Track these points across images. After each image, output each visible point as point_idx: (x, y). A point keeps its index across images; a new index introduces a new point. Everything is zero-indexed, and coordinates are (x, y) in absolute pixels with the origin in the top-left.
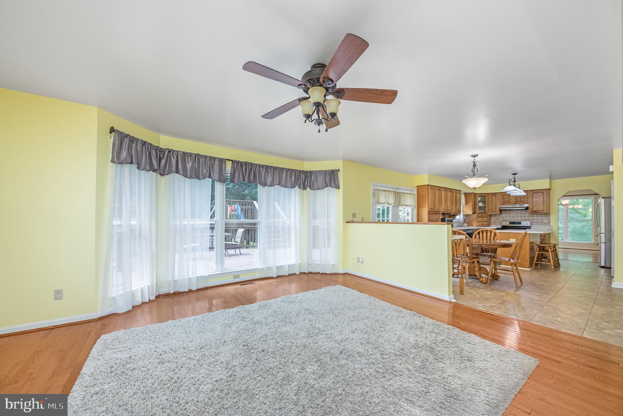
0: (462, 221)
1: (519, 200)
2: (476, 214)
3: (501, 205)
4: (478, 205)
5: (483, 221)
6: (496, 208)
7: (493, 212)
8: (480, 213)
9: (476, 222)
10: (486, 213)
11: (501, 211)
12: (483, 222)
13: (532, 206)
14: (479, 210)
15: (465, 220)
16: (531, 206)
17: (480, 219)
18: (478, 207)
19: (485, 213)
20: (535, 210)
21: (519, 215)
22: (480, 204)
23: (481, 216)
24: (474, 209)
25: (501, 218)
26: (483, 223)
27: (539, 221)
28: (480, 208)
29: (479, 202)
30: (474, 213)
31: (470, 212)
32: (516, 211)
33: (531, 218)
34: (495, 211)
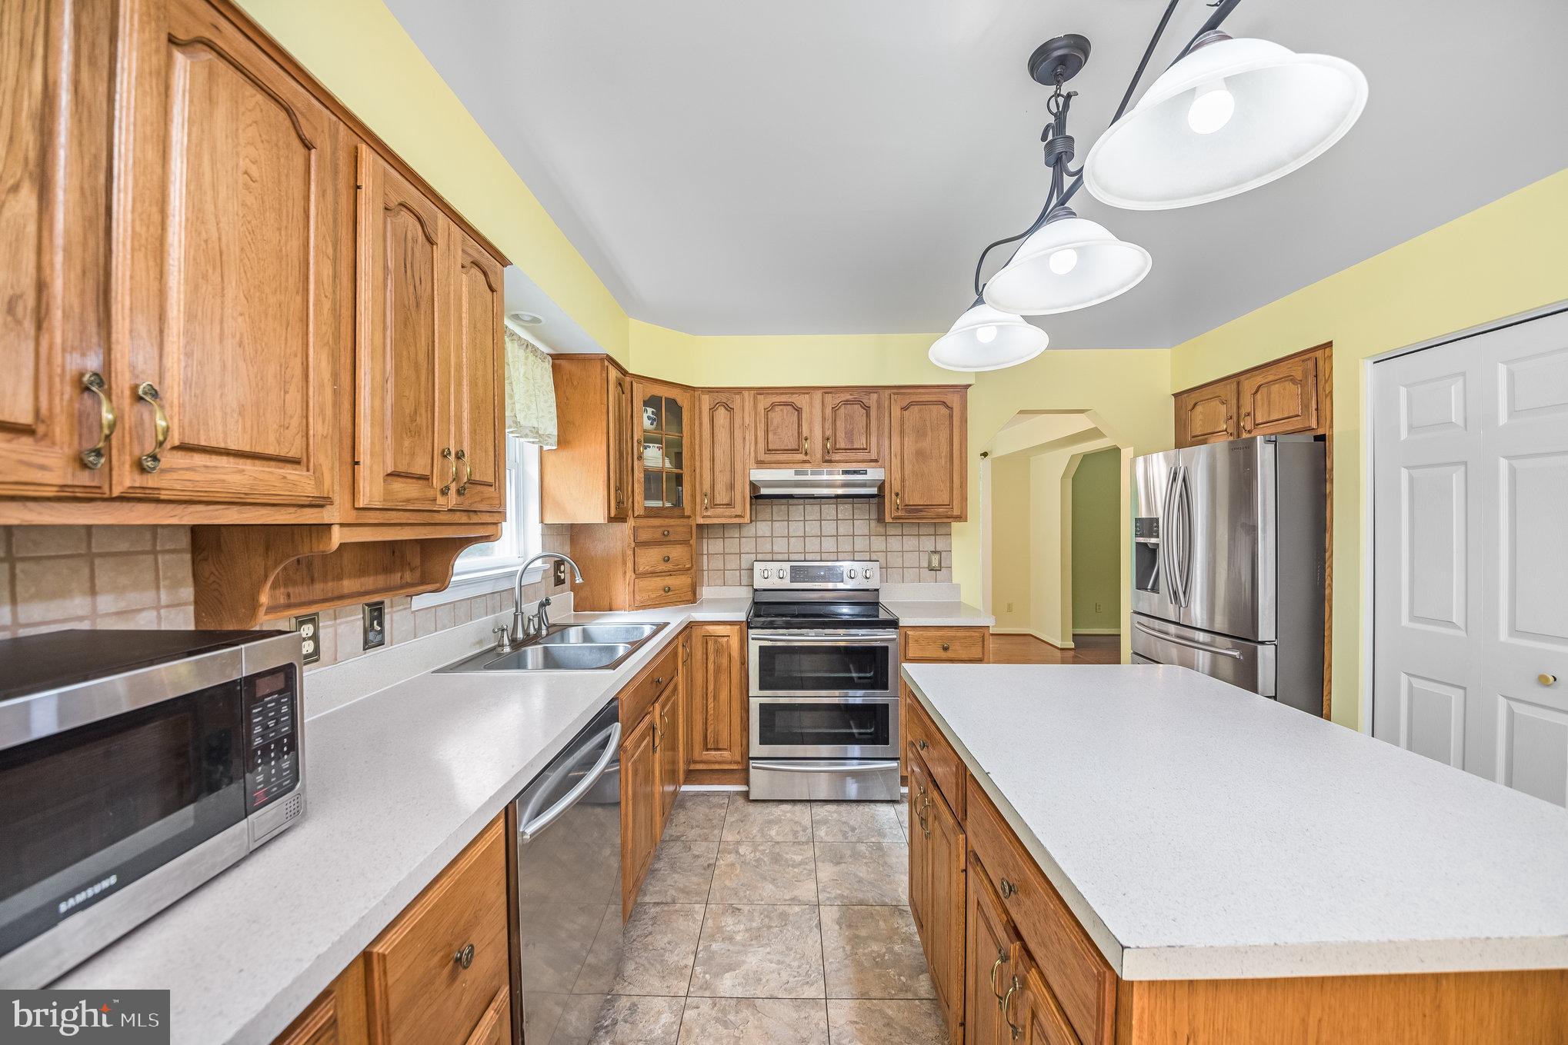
0: (537, 578)
1: (842, 444)
2: (631, 522)
3: (760, 464)
4: (640, 458)
5: (669, 566)
6: (732, 487)
7: (719, 511)
8: (651, 513)
9: (630, 574)
10: (683, 517)
11: (757, 497)
12: (669, 573)
13: (903, 480)
14: (647, 498)
15: (559, 564)
16: (897, 475)
17: (650, 558)
18: (639, 475)
19: (677, 512)
20: (915, 499)
21: (829, 528)
22: (654, 457)
23: (658, 535)
24: (619, 488)
25: (748, 545)
26: (669, 581)
27: (911, 559)
28: (652, 478)
29: (649, 440)
30: (618, 517)
31: (590, 508)
32: (817, 508)
33: (878, 543)
34: (729, 505)
